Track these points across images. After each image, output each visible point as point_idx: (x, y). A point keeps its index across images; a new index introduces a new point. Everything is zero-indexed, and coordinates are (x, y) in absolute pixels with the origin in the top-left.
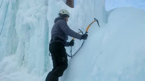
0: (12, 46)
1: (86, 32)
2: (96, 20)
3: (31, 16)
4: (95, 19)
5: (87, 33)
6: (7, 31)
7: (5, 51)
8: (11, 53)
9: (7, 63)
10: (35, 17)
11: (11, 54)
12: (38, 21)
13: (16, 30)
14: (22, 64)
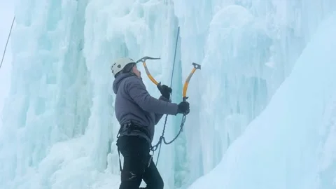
0: (75, 111)
1: (185, 98)
2: (197, 66)
3: (128, 12)
4: (194, 64)
5: (187, 100)
6: (60, 64)
7: (56, 126)
8: (74, 132)
9: (61, 162)
10: (142, 15)
11: (73, 136)
12: (151, 27)
13: (85, 59)
14: (107, 164)
